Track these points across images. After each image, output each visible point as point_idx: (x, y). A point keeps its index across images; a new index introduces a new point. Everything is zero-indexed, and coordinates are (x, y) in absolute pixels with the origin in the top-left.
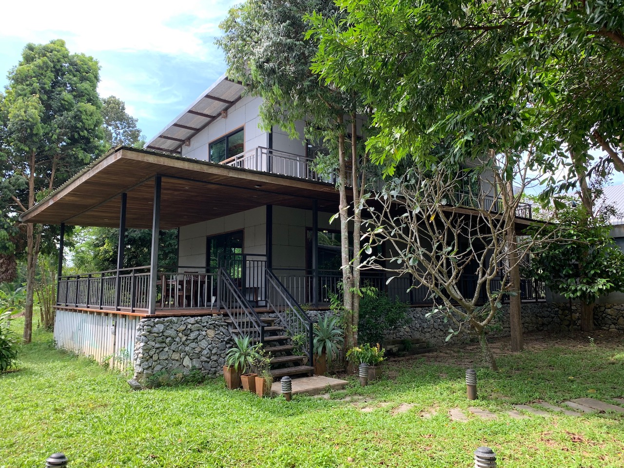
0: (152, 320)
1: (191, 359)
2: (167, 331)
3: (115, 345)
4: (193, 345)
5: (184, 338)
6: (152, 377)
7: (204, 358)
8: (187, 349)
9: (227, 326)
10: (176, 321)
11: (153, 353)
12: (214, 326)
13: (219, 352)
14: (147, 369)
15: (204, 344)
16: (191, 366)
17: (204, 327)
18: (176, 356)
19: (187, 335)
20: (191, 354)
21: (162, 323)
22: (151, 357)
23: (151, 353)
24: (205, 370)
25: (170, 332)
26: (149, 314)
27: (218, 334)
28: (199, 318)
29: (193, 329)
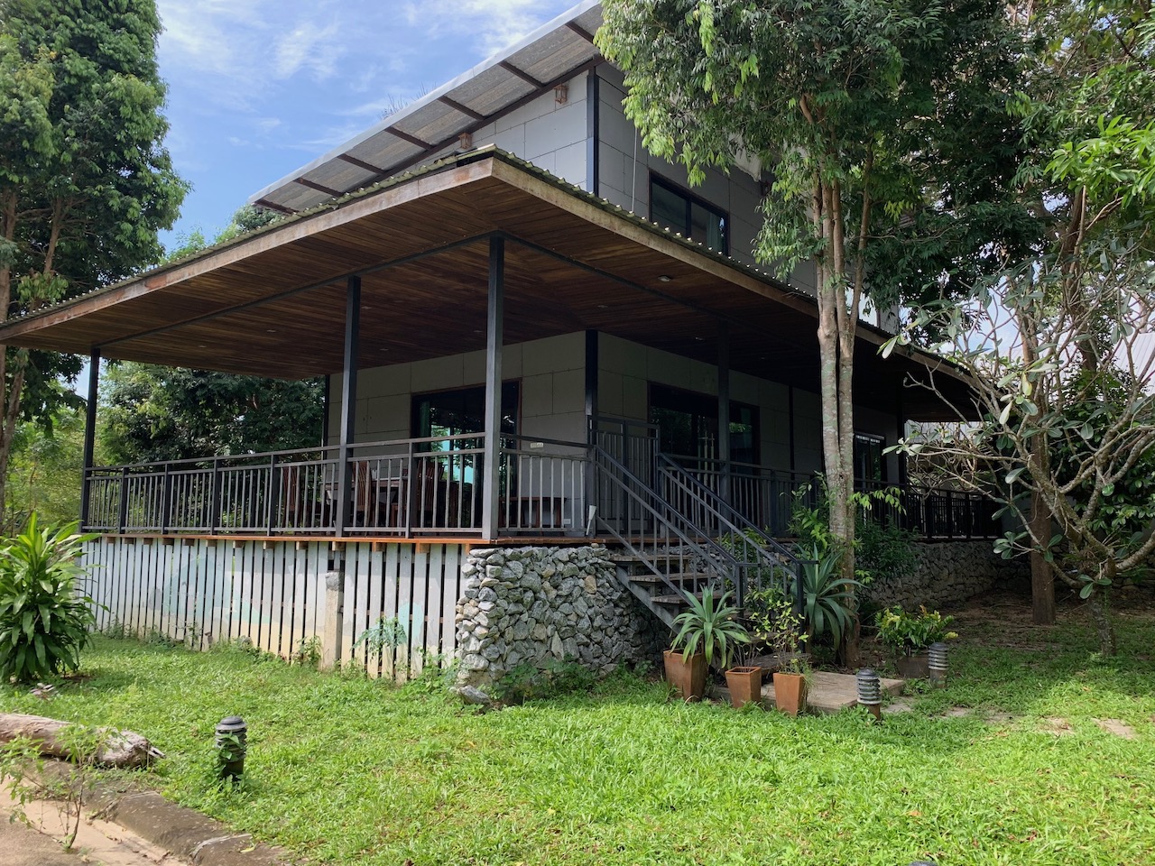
0: (502, 551)
1: (562, 639)
2: (526, 576)
3: (340, 613)
4: (566, 608)
5: (553, 593)
6: (505, 679)
7: (582, 638)
8: (557, 616)
9: (615, 569)
10: (540, 555)
11: (505, 625)
12: (597, 569)
13: (605, 625)
14: (496, 661)
15: (581, 605)
16: (563, 655)
17: (580, 569)
18: (541, 632)
19: (556, 587)
20: (564, 629)
21: (517, 558)
22: (502, 635)
23: (503, 625)
24: (585, 662)
25: (532, 580)
26: (486, 539)
27: (602, 586)
28: (573, 550)
29: (566, 575)
